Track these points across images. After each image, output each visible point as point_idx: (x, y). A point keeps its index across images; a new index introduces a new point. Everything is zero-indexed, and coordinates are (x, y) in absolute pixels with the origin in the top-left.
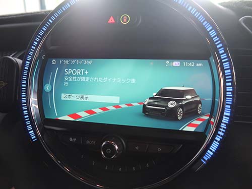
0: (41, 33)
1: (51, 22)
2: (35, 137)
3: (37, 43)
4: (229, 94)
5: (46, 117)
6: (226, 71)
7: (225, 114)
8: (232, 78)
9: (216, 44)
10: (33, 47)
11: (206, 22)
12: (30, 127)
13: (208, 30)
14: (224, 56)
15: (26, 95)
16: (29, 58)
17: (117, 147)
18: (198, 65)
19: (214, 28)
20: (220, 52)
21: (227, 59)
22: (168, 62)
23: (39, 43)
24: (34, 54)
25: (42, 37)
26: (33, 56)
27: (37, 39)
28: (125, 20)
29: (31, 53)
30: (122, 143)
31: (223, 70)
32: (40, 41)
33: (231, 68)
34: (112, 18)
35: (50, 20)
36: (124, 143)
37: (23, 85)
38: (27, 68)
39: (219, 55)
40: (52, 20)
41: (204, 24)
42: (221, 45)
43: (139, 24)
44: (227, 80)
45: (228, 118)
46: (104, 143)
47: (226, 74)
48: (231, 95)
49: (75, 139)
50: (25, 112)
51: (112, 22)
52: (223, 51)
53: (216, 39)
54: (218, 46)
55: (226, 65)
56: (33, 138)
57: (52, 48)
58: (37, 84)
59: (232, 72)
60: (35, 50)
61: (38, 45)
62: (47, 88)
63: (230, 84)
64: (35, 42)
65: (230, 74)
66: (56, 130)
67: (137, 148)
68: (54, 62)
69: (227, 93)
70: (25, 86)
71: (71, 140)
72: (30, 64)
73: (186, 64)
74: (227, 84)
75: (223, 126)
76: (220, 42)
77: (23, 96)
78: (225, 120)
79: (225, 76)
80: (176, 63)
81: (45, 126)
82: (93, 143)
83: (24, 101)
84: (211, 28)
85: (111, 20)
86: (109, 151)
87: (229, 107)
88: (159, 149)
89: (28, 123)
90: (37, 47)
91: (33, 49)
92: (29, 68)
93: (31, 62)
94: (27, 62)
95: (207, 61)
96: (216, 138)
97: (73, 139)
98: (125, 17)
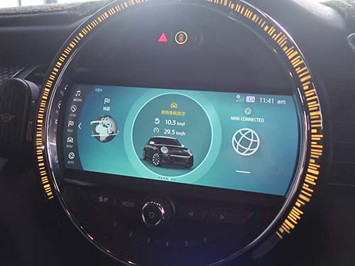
0: (67, 51)
1: (82, 36)
2: (51, 193)
3: (60, 64)
4: (314, 145)
7: (309, 171)
9: (299, 76)
10: (55, 69)
13: (290, 57)
14: (310, 93)
15: (43, 134)
16: (49, 84)
17: (163, 211)
18: (279, 102)
22: (238, 96)
24: (56, 79)
25: (69, 56)
26: (54, 82)
27: (62, 59)
28: (181, 39)
29: (52, 77)
30: (172, 207)
32: (65, 61)
34: (163, 35)
35: (80, 34)
37: (39, 121)
38: (46, 98)
40: (83, 34)
41: (285, 50)
43: (200, 44)
44: (312, 126)
46: (146, 205)
47: (312, 118)
49: (106, 199)
50: (39, 158)
51: (163, 40)
53: (299, 70)
54: (302, 80)
55: (312, 105)
56: (49, 194)
57: (80, 70)
60: (58, 73)
61: (62, 67)
64: (58, 63)
65: (317, 117)
66: (81, 186)
67: (191, 214)
69: (312, 143)
70: (41, 121)
71: (101, 199)
72: (50, 93)
73: (263, 100)
75: (306, 186)
77: (38, 135)
78: (309, 179)
80: (250, 99)
81: (66, 180)
82: (131, 205)
83: (39, 142)
85: (163, 39)
86: (152, 215)
87: (314, 161)
89: (43, 173)
90: (60, 69)
91: (55, 72)
92: (49, 97)
93: (51, 89)
94: (46, 89)
95: (292, 97)
96: (297, 203)
97: (103, 198)
98: (181, 35)
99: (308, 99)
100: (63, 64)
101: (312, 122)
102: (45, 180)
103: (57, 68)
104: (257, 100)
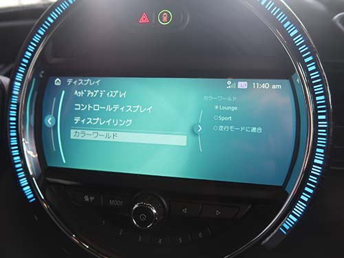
0: (37, 39)
1: (52, 21)
2: (32, 196)
3: (30, 54)
4: (322, 132)
5: (49, 165)
6: (318, 98)
7: (315, 161)
8: (327, 108)
9: (304, 55)
10: (24, 60)
12: (24, 182)
13: (292, 35)
14: (315, 75)
15: (17, 132)
16: (19, 77)
17: (154, 211)
18: (274, 87)
20: (310, 69)
21: (319, 80)
22: (229, 82)
23: (33, 54)
24: (26, 72)
25: (38, 45)
26: (25, 74)
27: (31, 48)
28: (165, 19)
29: (22, 70)
30: (162, 202)
32: (35, 51)
33: (325, 94)
34: (144, 16)
35: (49, 19)
36: (165, 203)
38: (17, 93)
40: (52, 18)
41: (285, 26)
42: (311, 58)
43: (186, 25)
44: (319, 112)
45: (320, 168)
46: (136, 206)
47: (318, 103)
48: (326, 134)
49: (92, 198)
50: (15, 158)
51: (144, 21)
52: (314, 68)
53: (303, 49)
54: (306, 60)
55: (318, 89)
56: (29, 197)
57: (54, 60)
59: (327, 99)
60: (28, 65)
61: (32, 57)
62: (49, 121)
63: (324, 117)
64: (27, 53)
65: (324, 101)
66: (64, 185)
67: (185, 211)
68: (58, 82)
69: (319, 131)
70: (14, 119)
71: (87, 199)
72: (21, 87)
73: (256, 85)
74: (320, 117)
75: (313, 179)
76: (309, 53)
77: (12, 134)
78: (316, 170)
79: (315, 105)
80: (243, 84)
81: (48, 179)
82: (119, 203)
83: (14, 142)
84: (296, 31)
86: (143, 217)
87: (322, 151)
88: (218, 213)
89: (21, 175)
90: (30, 60)
91: (25, 63)
92: (20, 92)
93: (22, 83)
94: (17, 83)
95: (288, 81)
96: (302, 197)
97: (89, 197)
98: (165, 14)
101: (318, 107)
103: (26, 59)
104: (250, 86)
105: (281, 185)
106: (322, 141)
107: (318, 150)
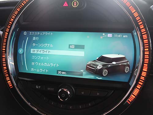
0: (16, 13)
2: (11, 85)
3: (13, 20)
4: (147, 57)
5: (20, 72)
6: (145, 41)
7: (144, 70)
8: (149, 45)
9: (138, 22)
11: (131, 7)
13: (133, 12)
14: (143, 30)
15: (5, 56)
16: (8, 30)
17: (69, 93)
18: (124, 36)
19: (137, 11)
20: (141, 28)
21: (145, 33)
22: (104, 34)
24: (11, 27)
27: (14, 17)
28: (75, 4)
29: (9, 27)
30: (73, 89)
31: (143, 40)
33: (148, 39)
34: (66, 3)
35: (22, 4)
36: (74, 89)
37: (3, 49)
38: (6, 37)
39: (140, 30)
40: (24, 3)
41: (130, 8)
42: (141, 23)
43: (85, 7)
44: (145, 47)
45: (146, 73)
46: (60, 90)
47: (145, 43)
48: (148, 57)
49: (40, 87)
50: (4, 68)
52: (143, 27)
53: (138, 18)
54: (139, 24)
55: (145, 37)
57: (24, 23)
58: (13, 49)
59: (149, 41)
60: (12, 25)
61: (14, 21)
62: (20, 51)
63: (147, 49)
64: (12, 19)
65: (147, 42)
66: (27, 81)
67: (83, 93)
68: (25, 33)
69: (145, 56)
70: (4, 49)
71: (37, 87)
73: (116, 36)
74: (146, 50)
75: (142, 78)
76: (140, 20)
77: (3, 56)
78: (144, 74)
79: (144, 44)
80: (110, 35)
81: (19, 78)
82: (52, 89)
83: (4, 60)
84: (135, 11)
86: (64, 95)
87: (147, 65)
88: (98, 94)
89: (7, 75)
90: (13, 22)
91: (10, 24)
92: (8, 37)
93: (9, 33)
94: (6, 33)
95: (130, 34)
96: (137, 87)
97: (38, 86)
98: (75, 2)
99: (143, 33)
100: (14, 20)
101: (145, 45)
102: (8, 79)
103: (11, 22)
104: (113, 36)
105: (127, 81)
106: (147, 61)
107: (145, 65)
